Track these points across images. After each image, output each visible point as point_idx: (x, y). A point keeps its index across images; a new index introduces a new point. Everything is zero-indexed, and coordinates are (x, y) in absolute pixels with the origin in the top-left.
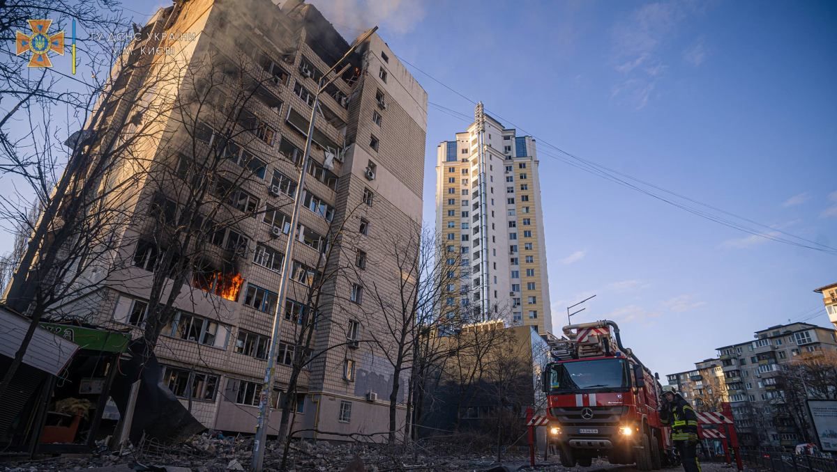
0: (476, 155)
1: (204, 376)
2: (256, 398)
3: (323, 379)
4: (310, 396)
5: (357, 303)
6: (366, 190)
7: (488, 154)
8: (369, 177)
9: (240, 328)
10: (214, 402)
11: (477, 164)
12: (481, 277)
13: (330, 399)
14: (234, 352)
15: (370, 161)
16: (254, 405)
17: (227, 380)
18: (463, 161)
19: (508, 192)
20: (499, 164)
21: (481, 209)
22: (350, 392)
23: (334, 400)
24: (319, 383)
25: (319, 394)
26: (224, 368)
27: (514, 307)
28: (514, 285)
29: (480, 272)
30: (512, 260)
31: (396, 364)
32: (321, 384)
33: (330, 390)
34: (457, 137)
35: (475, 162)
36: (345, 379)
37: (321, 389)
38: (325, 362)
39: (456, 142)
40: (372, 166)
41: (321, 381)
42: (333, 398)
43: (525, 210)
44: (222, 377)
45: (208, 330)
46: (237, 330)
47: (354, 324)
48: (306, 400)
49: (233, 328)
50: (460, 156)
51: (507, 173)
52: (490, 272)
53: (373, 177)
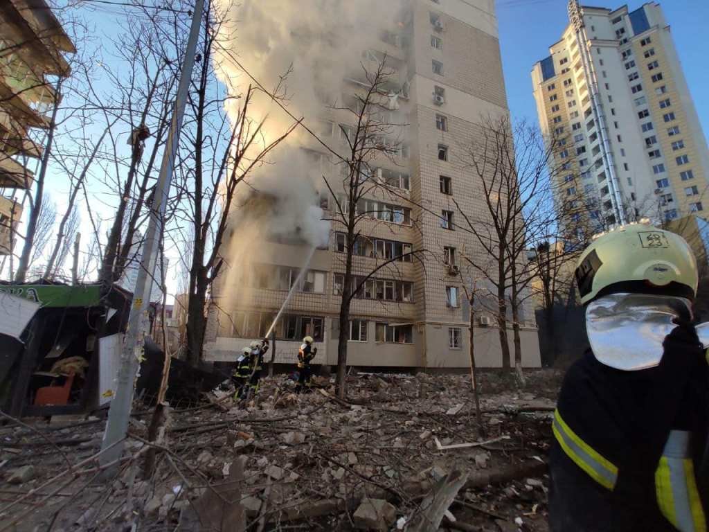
0: (579, 57)
1: (310, 320)
2: (362, 334)
3: (425, 308)
4: (416, 327)
5: (450, 228)
6: (438, 116)
7: (595, 50)
8: (438, 103)
9: (335, 273)
10: (322, 341)
11: (582, 67)
12: (609, 184)
13: (436, 328)
14: (333, 294)
15: (436, 87)
16: (362, 340)
17: (331, 320)
18: (563, 72)
19: (631, 80)
20: (612, 55)
21: (596, 113)
22: (459, 319)
23: (441, 328)
24: (423, 314)
25: (423, 324)
26: (326, 310)
27: (664, 205)
28: (658, 182)
29: (608, 179)
30: (651, 154)
31: (498, 283)
32: (424, 314)
33: (433, 319)
34: (552, 51)
35: (578, 67)
36: (449, 306)
37: (425, 318)
38: (424, 292)
39: (551, 57)
40: (439, 92)
41: (423, 311)
42: (438, 326)
43: (659, 91)
44: (326, 319)
45: (306, 279)
46: (332, 275)
47: (450, 250)
48: (414, 331)
49: (328, 274)
50: (558, 68)
51: (624, 59)
52: (620, 175)
53: (442, 101)
